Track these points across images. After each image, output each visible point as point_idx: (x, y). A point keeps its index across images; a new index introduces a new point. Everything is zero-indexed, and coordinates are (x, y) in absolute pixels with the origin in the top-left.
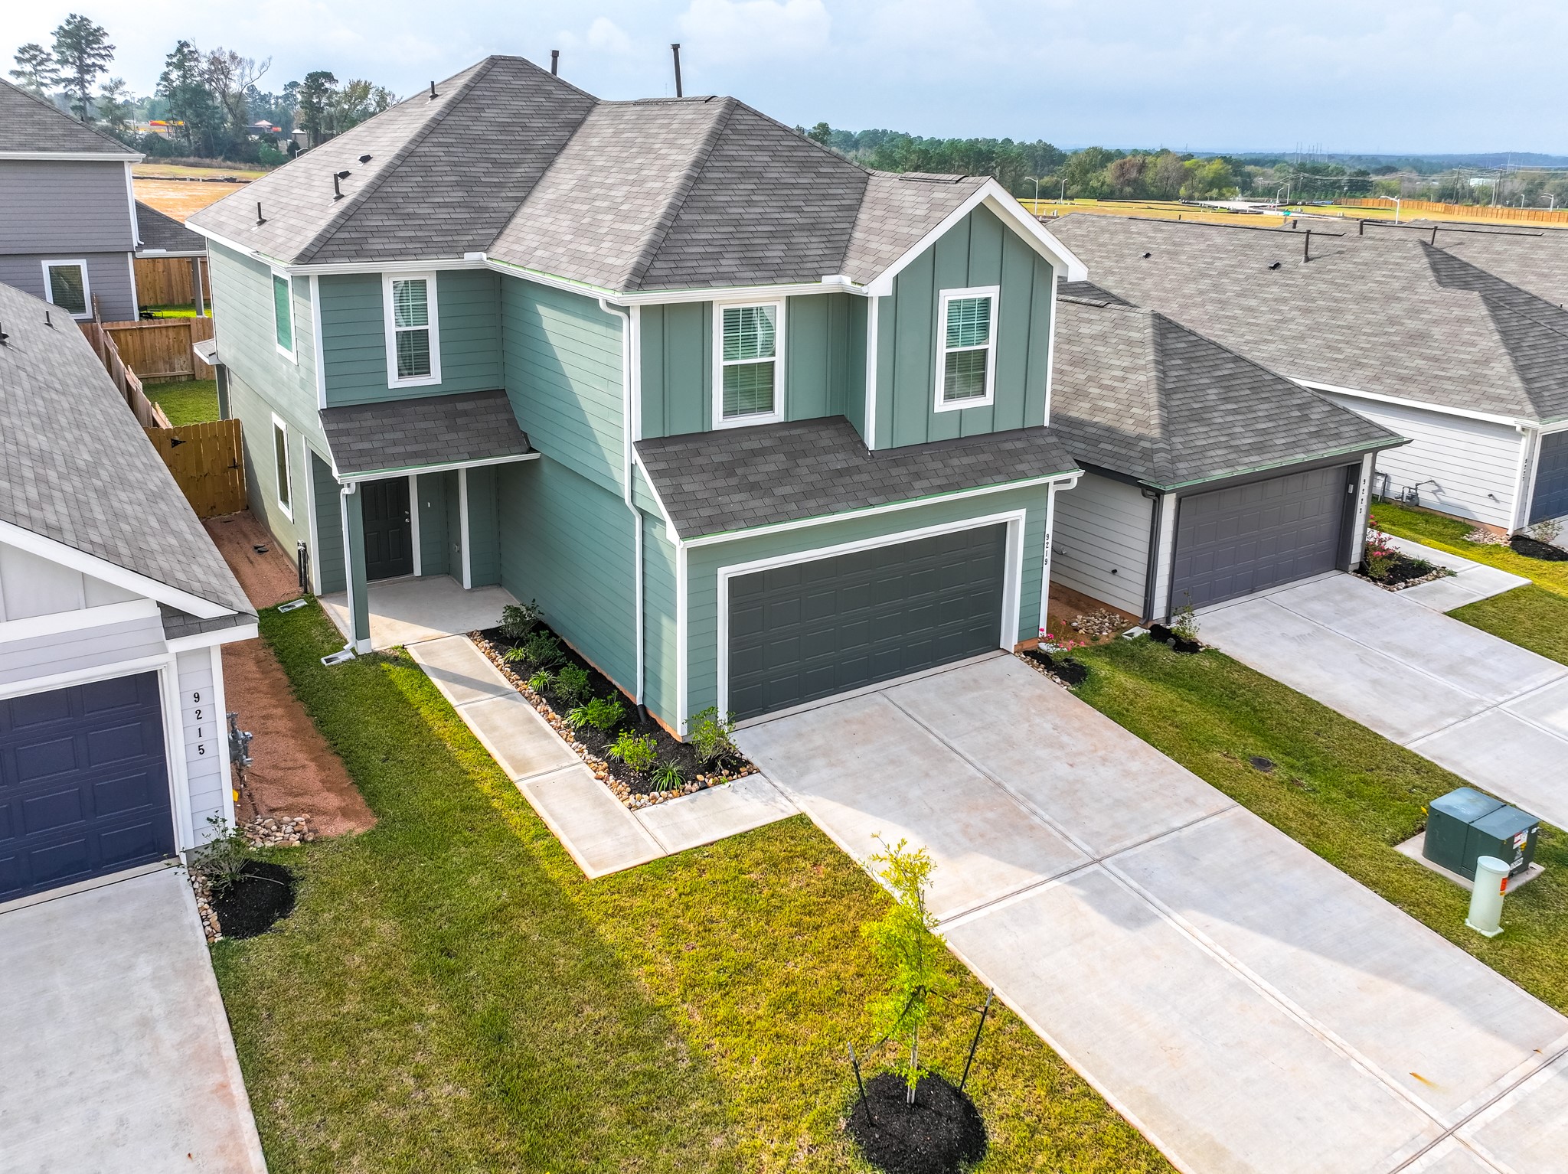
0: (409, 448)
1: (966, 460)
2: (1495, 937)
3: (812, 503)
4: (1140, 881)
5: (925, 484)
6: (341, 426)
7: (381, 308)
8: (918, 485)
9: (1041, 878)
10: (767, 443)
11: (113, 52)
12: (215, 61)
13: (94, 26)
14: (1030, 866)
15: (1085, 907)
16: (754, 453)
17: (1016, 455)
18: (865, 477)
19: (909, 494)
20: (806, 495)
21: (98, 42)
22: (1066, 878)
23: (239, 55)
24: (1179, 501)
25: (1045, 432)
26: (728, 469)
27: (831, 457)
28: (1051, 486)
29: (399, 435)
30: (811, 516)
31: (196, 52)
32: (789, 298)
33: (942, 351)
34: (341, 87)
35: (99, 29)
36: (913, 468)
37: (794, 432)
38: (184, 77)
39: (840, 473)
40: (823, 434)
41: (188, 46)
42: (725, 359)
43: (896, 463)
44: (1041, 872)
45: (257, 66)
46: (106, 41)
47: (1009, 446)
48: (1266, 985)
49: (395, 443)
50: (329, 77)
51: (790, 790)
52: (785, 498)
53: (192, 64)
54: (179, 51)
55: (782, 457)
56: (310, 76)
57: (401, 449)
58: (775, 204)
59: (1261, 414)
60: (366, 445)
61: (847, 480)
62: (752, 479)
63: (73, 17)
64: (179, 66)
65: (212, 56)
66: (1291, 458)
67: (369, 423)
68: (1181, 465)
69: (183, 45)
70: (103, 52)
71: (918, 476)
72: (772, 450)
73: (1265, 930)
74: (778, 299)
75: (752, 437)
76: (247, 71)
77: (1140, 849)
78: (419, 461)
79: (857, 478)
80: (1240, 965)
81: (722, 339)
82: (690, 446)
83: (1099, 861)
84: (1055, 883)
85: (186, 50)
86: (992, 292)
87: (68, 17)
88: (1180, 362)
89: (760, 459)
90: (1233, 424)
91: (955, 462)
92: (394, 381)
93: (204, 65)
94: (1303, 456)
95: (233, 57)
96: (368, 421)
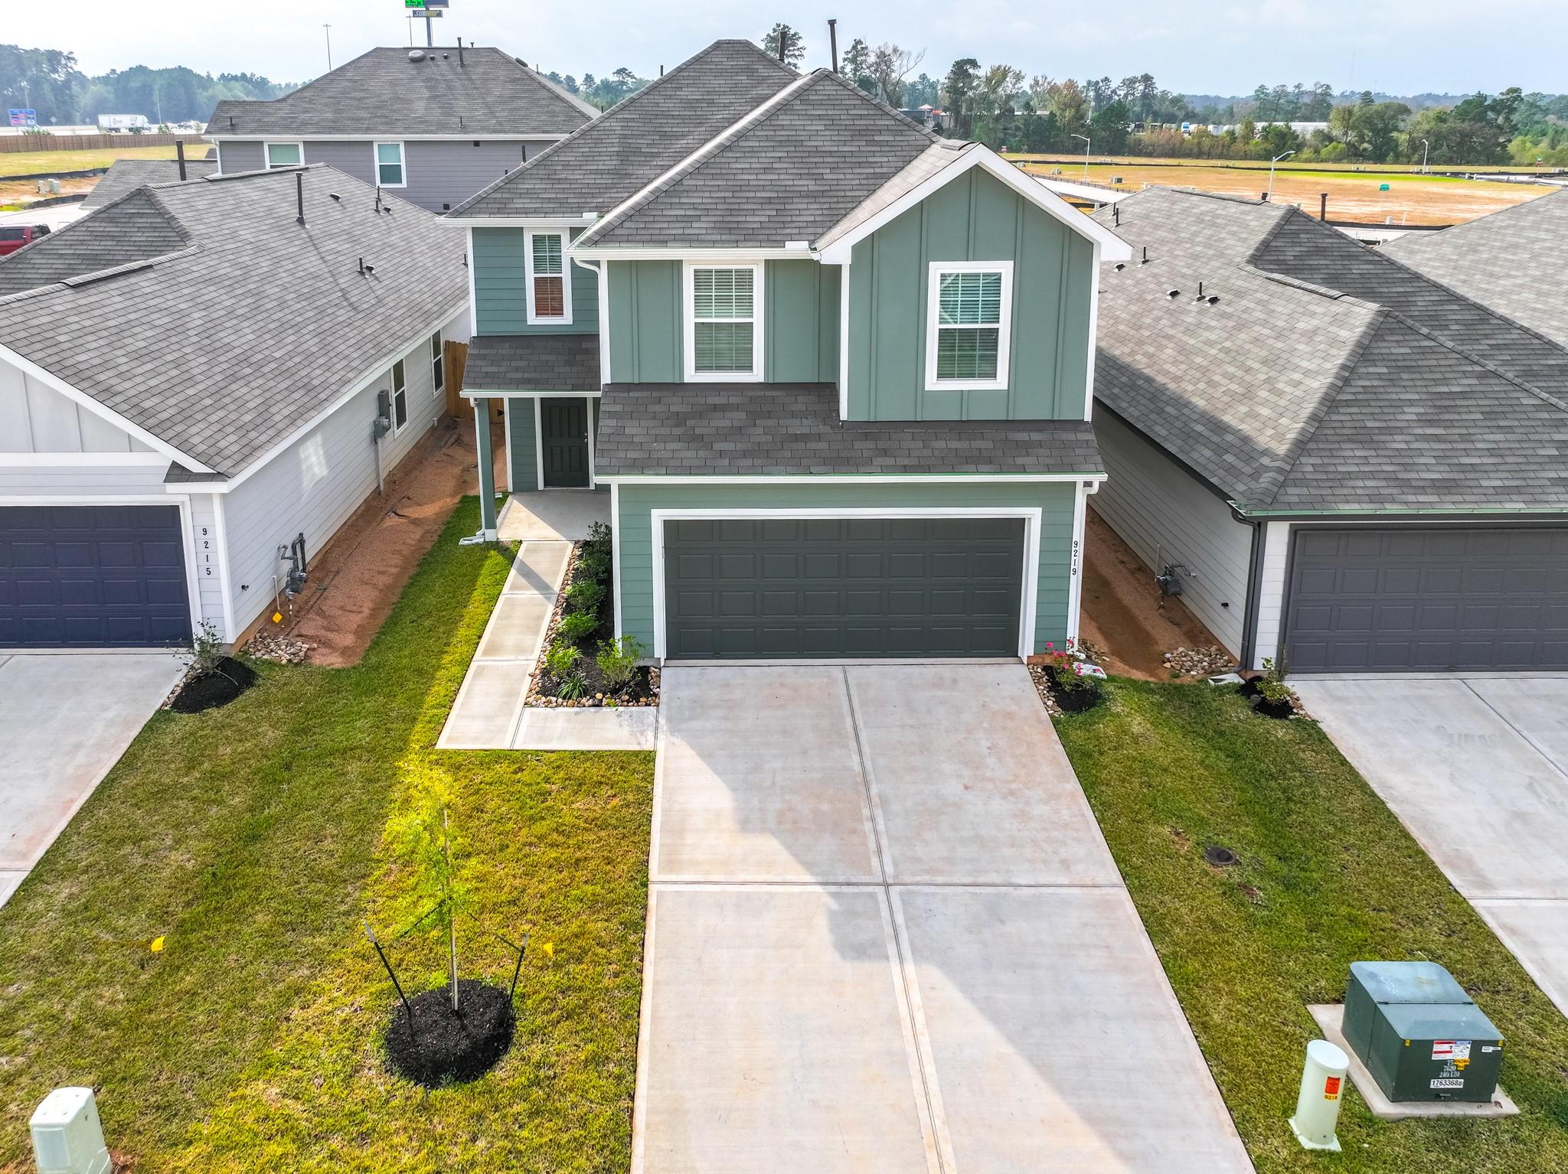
0: (526, 375)
1: (954, 444)
2: (1312, 1151)
3: (748, 462)
4: (909, 919)
5: (890, 461)
6: (483, 352)
7: (521, 257)
8: (878, 461)
9: (809, 878)
10: (733, 400)
11: (804, 53)
12: (882, 56)
13: (792, 32)
14: (809, 866)
15: (822, 922)
16: (715, 408)
17: (1026, 447)
18: (823, 445)
19: (861, 469)
20: (745, 454)
21: (794, 45)
22: (833, 889)
23: (901, 48)
24: (1294, 532)
25: (1083, 427)
26: (680, 419)
27: (797, 422)
28: (1079, 488)
29: (523, 363)
30: (738, 474)
31: (866, 48)
32: (767, 262)
33: (934, 326)
34: (983, 72)
35: (795, 34)
36: (882, 444)
37: (768, 393)
38: (856, 70)
39: (797, 438)
40: (801, 399)
41: (862, 43)
42: (696, 317)
43: (866, 437)
44: (812, 874)
45: (913, 57)
46: (800, 43)
47: (1023, 436)
48: (930, 1069)
49: (517, 369)
50: (973, 63)
51: (665, 728)
52: (721, 454)
53: (863, 58)
54: (854, 47)
55: (743, 415)
56: (957, 63)
57: (519, 375)
58: (794, 171)
59: (1480, 446)
60: (493, 369)
61: (801, 446)
62: (698, 431)
63: (779, 25)
64: (853, 60)
65: (878, 51)
66: (1498, 505)
67: (504, 352)
68: (1291, 490)
69: (858, 42)
70: (797, 53)
71: (885, 452)
72: (737, 408)
73: (995, 1017)
74: (756, 262)
75: (722, 393)
76: (905, 62)
77: (947, 889)
78: (529, 387)
79: (812, 445)
80: (925, 1040)
81: (693, 298)
82: (656, 394)
83: (887, 885)
84: (819, 889)
85: (859, 47)
86: (1005, 269)
87: (775, 26)
88: (1385, 370)
89: (719, 414)
90: (1420, 452)
91: (942, 444)
92: (532, 319)
93: (872, 59)
94: (1522, 506)
95: (895, 50)
96: (505, 350)
